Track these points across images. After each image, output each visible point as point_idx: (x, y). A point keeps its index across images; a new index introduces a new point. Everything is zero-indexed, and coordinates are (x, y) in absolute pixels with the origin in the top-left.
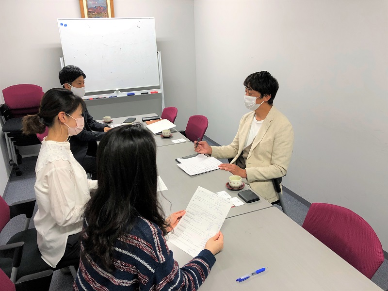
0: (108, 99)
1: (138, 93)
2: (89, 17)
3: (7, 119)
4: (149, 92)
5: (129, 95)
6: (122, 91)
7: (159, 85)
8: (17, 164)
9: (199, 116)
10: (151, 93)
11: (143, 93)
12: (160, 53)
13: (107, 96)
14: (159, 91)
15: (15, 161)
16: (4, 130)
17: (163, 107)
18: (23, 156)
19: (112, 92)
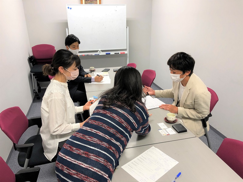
0: (94, 56)
1: (112, 53)
2: (85, 3)
3: (33, 65)
4: (120, 52)
5: (107, 54)
6: (103, 51)
7: (126, 48)
8: (37, 92)
9: (150, 70)
10: (121, 53)
11: (116, 53)
12: (128, 28)
13: (94, 54)
14: (126, 52)
15: (37, 91)
16: (31, 72)
17: (128, 63)
18: (42, 88)
19: (97, 51)
